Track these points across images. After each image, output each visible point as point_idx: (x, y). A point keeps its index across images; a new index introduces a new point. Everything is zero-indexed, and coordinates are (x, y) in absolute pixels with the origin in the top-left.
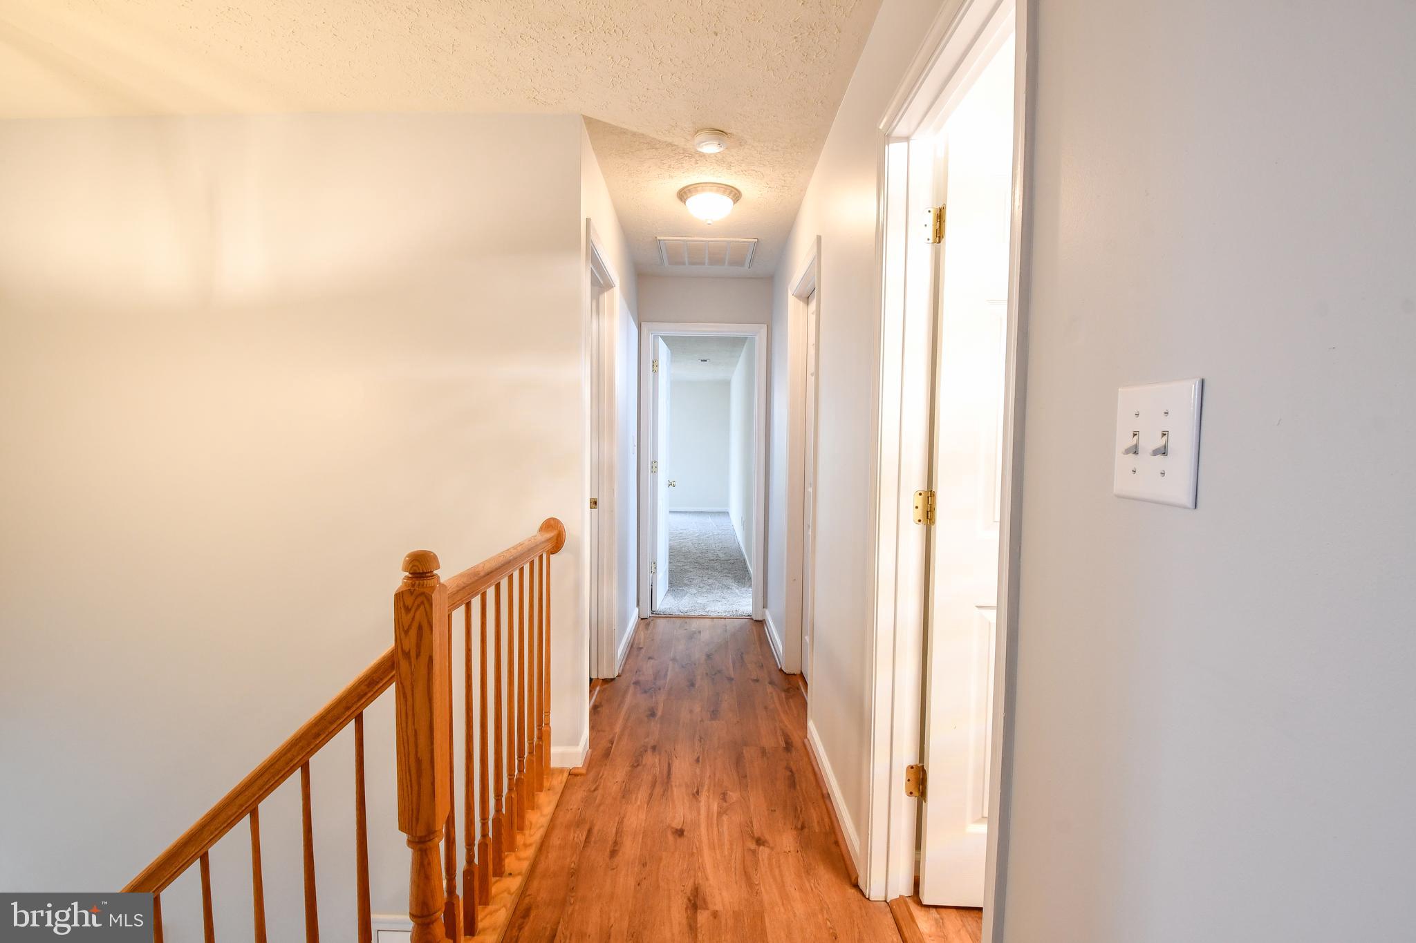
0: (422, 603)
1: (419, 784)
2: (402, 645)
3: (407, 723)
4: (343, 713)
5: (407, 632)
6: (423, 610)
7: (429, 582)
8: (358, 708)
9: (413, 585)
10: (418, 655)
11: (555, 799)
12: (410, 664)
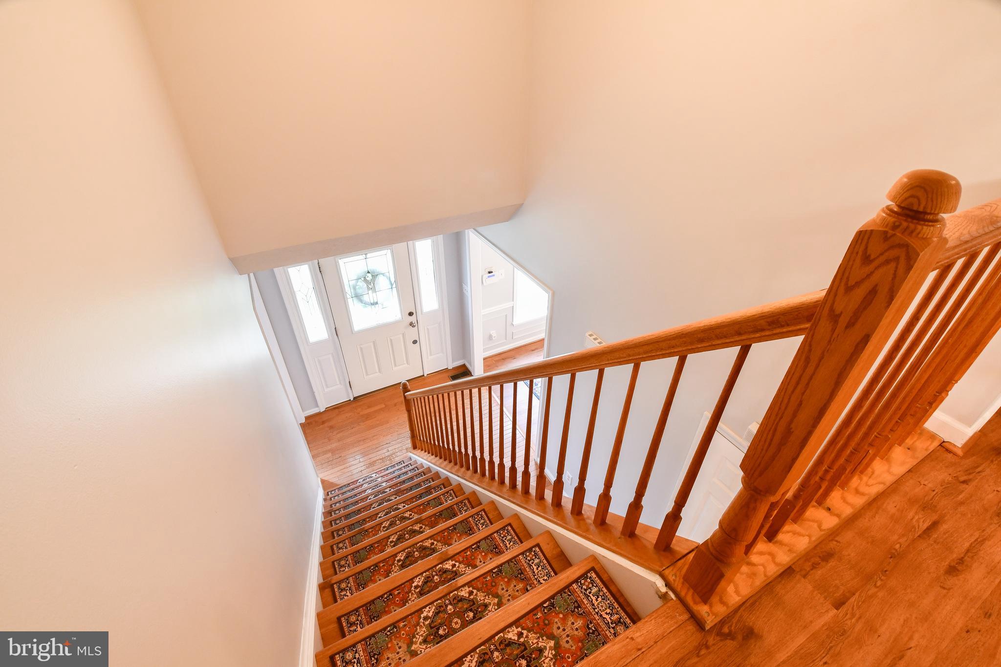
0: (897, 259)
1: (779, 450)
2: (834, 302)
3: (795, 388)
4: (732, 336)
5: (849, 289)
6: (892, 272)
7: (926, 230)
8: (749, 339)
9: (895, 227)
10: (850, 325)
11: (910, 463)
12: (833, 331)
